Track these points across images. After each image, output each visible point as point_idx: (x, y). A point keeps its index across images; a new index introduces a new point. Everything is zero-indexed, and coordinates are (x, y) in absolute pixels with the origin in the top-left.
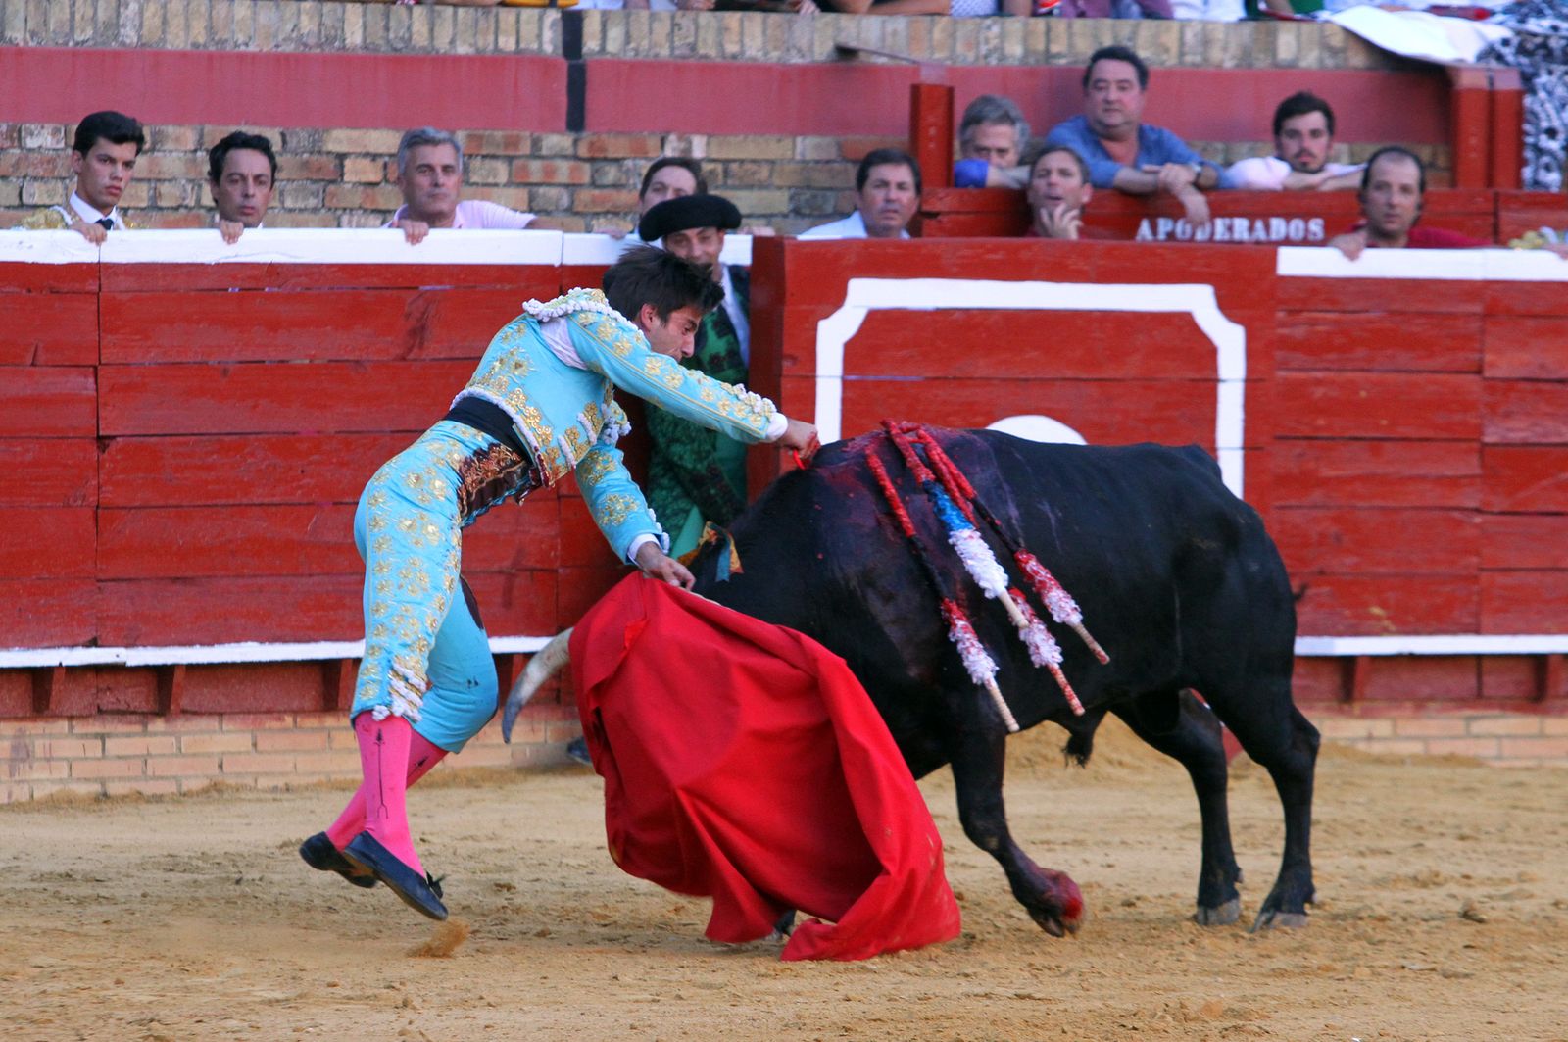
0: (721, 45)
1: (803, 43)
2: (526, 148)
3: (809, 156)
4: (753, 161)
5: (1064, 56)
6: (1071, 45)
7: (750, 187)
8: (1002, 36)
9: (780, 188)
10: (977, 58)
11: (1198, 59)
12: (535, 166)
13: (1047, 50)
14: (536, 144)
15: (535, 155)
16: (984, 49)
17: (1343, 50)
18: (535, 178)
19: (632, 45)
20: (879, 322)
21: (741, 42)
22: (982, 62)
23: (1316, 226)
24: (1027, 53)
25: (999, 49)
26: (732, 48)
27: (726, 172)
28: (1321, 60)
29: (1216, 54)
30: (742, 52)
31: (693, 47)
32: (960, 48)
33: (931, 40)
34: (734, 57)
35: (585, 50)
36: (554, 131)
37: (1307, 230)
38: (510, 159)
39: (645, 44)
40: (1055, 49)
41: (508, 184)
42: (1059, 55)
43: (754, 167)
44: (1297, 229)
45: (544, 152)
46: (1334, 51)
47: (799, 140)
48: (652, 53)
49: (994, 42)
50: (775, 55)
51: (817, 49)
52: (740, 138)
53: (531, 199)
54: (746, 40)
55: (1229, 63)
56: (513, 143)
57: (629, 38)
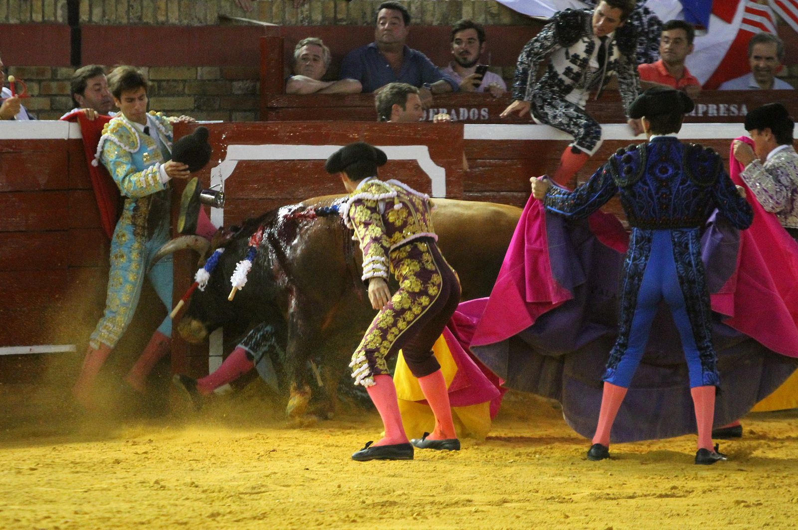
0: (155, 17)
1: (201, 16)
2: (48, 75)
3: (205, 77)
4: (175, 81)
5: (345, 21)
6: (348, 14)
7: (173, 95)
8: (310, 10)
9: (189, 95)
10: (297, 22)
11: (418, 21)
12: (54, 85)
13: (335, 17)
14: (54, 73)
15: (54, 79)
16: (300, 17)
17: (498, 15)
18: (53, 92)
19: (107, 18)
20: (244, 167)
21: (167, 15)
22: (299, 24)
23: (484, 112)
24: (324, 18)
25: (309, 17)
26: (161, 18)
27: (159, 87)
28: (486, 20)
29: (428, 18)
30: (167, 20)
31: (140, 18)
32: (287, 17)
33: (271, 12)
34: (163, 23)
35: (81, 20)
36: (64, 66)
37: (479, 114)
38: (39, 82)
39: (114, 17)
40: (339, 16)
41: (40, 95)
42: (342, 20)
43: (175, 84)
44: (474, 114)
45: (59, 77)
46: (493, 15)
47: (199, 69)
48: (117, 22)
49: (306, 13)
50: (185, 22)
51: (208, 18)
52: (167, 68)
53: (52, 103)
54: (169, 14)
55: (435, 23)
56: (43, 73)
57: (104, 13)
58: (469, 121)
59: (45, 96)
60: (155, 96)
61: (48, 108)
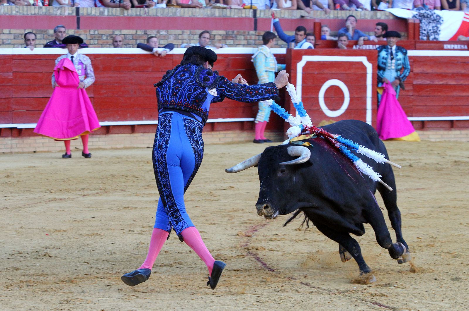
0: (280, 16)
1: (295, 16)
2: (247, 33)
6: (342, 15)
12: (248, 36)
13: (337, 16)
14: (248, 33)
15: (248, 35)
18: (248, 39)
19: (265, 16)
20: (309, 63)
22: (326, 19)
25: (329, 17)
26: (282, 16)
33: (317, 15)
34: (283, 17)
35: (257, 16)
36: (252, 30)
38: (244, 35)
39: (267, 15)
40: (339, 16)
41: (244, 40)
42: (339, 17)
45: (250, 34)
46: (387, 16)
50: (290, 17)
51: (297, 16)
53: (248, 42)
55: (369, 18)
56: (244, 33)
57: (265, 14)
59: (246, 40)
61: (246, 43)
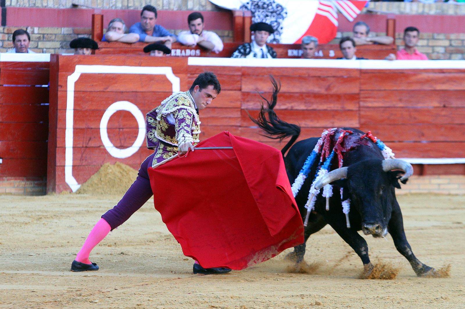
0: (42, 4)
1: (64, 3)
3: (65, 33)
4: (51, 34)
5: (133, 7)
6: (134, 4)
7: (50, 41)
8: (116, 2)
9: (58, 41)
10: (109, 7)
11: (167, 8)
13: (128, 5)
16: (111, 5)
17: (205, 6)
19: (18, 4)
20: (84, 77)
21: (47, 3)
22: (110, 9)
23: (198, 52)
24: (122, 6)
25: (115, 5)
26: (45, 4)
27: (43, 37)
28: (199, 9)
30: (48, 5)
31: (35, 4)
32: (105, 5)
33: (97, 2)
34: (45, 7)
35: (6, 5)
37: (196, 53)
39: (22, 3)
40: (130, 5)
42: (131, 7)
43: (51, 36)
44: (193, 52)
46: (203, 6)
47: (63, 29)
48: (24, 6)
49: (114, 3)
50: (56, 6)
51: (67, 4)
52: (47, 28)
54: (49, 3)
55: (175, 9)
57: (17, 2)
58: (190, 56)
60: (41, 41)
